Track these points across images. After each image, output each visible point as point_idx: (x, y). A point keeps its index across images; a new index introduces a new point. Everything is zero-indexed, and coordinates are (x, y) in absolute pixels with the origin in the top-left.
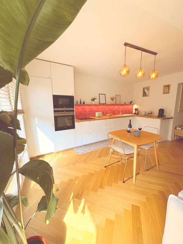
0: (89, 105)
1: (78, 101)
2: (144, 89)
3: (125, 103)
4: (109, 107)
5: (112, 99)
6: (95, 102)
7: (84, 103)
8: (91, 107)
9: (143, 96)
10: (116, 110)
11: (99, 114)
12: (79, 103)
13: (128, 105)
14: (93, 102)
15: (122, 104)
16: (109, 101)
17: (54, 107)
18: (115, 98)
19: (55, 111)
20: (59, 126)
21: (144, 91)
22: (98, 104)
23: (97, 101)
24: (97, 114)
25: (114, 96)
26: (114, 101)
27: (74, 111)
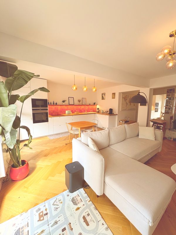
0: (61, 105)
1: (52, 103)
2: (102, 94)
3: (90, 104)
4: (77, 107)
5: (79, 101)
6: (65, 104)
7: (56, 104)
8: (62, 107)
9: (102, 99)
10: (83, 109)
11: (68, 112)
12: (52, 104)
13: (92, 105)
14: (64, 103)
15: (87, 104)
16: (76, 103)
17: (32, 107)
18: (81, 101)
19: (33, 110)
20: (36, 120)
21: (102, 96)
22: (68, 104)
23: (67, 103)
24: (67, 112)
25: (80, 99)
26: (81, 102)
27: (47, 109)
